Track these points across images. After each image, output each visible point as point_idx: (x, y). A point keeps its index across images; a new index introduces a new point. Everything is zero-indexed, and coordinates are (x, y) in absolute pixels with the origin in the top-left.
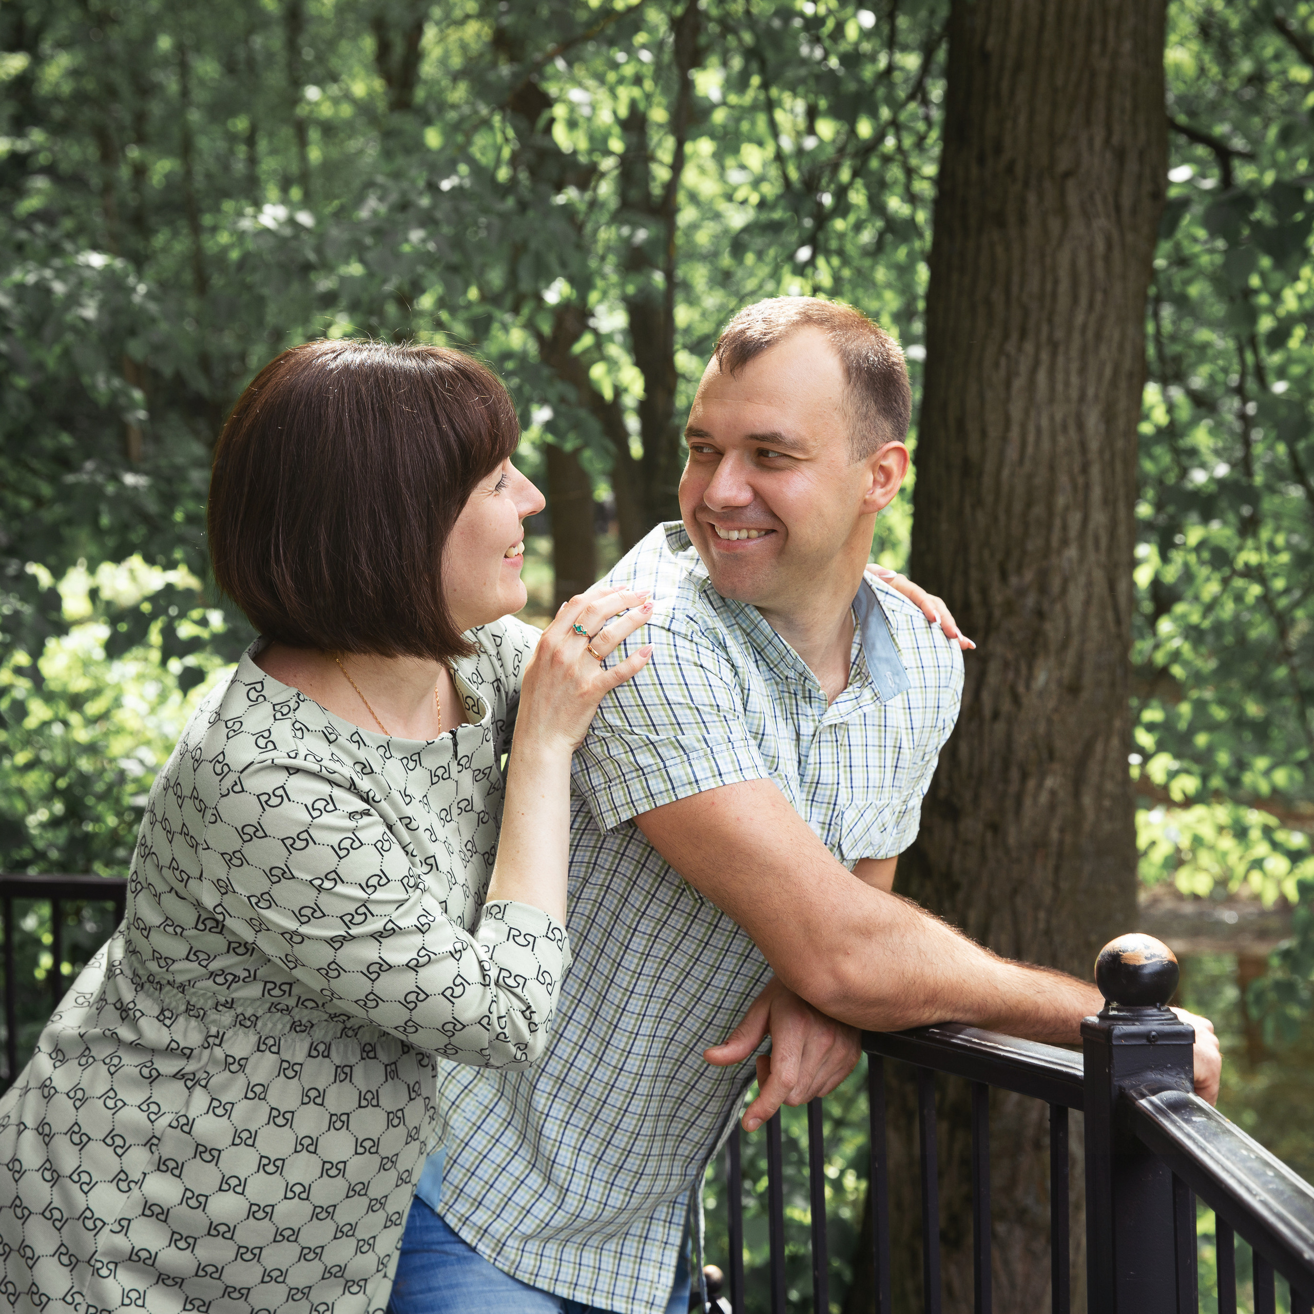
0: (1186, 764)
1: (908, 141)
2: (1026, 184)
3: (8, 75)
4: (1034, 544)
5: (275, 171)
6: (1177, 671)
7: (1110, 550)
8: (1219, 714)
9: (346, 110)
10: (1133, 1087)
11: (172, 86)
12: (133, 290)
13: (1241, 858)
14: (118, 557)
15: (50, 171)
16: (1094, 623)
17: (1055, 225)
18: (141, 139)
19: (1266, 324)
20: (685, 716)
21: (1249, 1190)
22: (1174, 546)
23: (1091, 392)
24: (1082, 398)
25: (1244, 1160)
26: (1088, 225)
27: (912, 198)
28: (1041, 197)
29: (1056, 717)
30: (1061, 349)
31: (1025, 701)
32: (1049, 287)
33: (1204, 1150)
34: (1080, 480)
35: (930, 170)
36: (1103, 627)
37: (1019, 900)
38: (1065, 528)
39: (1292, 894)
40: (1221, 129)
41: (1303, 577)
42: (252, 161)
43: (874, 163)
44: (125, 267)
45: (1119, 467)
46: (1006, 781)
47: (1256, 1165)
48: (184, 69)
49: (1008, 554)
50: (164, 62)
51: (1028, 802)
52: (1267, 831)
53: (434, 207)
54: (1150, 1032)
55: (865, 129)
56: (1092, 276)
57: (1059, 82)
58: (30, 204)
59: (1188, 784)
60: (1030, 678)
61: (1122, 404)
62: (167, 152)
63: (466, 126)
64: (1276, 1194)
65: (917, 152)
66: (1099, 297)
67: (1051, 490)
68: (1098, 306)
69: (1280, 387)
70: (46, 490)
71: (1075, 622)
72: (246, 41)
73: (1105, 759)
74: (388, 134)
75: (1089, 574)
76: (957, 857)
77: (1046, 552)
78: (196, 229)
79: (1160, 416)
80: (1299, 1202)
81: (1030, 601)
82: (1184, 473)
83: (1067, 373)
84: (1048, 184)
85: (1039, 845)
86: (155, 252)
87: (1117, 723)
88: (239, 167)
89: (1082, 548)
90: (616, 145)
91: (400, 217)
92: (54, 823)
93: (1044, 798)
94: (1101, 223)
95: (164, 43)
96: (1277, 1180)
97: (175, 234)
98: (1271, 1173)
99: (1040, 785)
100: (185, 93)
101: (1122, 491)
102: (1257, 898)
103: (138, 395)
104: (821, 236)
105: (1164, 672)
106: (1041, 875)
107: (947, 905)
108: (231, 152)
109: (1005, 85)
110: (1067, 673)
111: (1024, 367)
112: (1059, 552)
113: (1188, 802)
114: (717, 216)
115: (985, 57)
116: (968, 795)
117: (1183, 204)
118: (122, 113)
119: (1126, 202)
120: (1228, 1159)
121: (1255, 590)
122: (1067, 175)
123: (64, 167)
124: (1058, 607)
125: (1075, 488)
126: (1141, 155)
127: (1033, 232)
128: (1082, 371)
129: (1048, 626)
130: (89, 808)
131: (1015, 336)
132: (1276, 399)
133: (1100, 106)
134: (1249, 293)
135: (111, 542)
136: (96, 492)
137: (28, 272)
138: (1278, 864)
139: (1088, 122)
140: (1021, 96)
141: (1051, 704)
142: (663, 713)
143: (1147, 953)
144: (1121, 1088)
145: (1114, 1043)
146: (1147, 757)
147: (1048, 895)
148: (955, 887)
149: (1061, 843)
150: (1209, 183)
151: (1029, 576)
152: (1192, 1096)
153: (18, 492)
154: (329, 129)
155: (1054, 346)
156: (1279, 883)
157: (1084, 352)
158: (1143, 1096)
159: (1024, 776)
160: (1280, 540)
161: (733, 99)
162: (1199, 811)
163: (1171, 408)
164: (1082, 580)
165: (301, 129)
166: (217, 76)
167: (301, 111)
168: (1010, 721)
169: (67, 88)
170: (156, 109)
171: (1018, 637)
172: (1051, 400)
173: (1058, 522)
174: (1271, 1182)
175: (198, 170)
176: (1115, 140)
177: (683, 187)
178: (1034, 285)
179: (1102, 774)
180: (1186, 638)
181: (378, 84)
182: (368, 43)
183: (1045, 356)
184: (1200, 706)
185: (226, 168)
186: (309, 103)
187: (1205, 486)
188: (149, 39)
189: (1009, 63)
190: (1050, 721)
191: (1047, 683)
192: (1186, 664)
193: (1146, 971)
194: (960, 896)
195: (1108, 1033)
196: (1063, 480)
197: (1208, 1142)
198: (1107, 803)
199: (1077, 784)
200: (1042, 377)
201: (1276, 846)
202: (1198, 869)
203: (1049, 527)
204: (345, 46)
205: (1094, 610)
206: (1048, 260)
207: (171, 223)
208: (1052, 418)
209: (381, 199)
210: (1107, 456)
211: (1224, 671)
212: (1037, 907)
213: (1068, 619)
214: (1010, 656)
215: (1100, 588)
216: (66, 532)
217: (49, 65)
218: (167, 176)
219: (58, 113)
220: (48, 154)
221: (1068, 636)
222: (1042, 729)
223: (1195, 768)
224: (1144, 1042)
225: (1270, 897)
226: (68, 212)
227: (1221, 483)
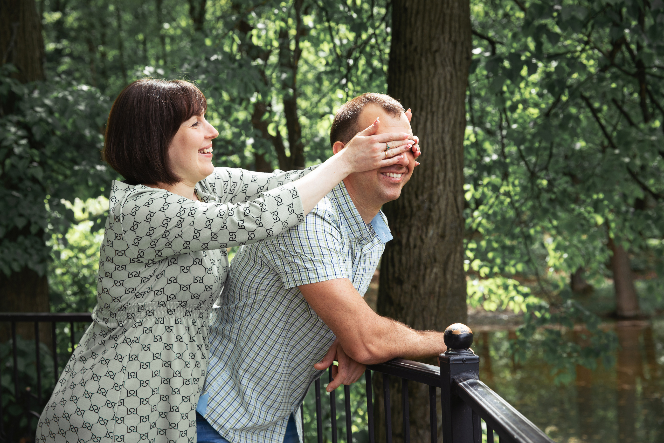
0: (485, 263)
1: (380, 41)
2: (421, 55)
3: (54, 20)
4: (427, 185)
5: (153, 54)
6: (481, 230)
7: (454, 186)
8: (495, 245)
9: (179, 32)
10: (458, 379)
11: (115, 24)
12: (99, 99)
13: (506, 297)
14: (95, 195)
15: (70, 55)
16: (449, 212)
17: (432, 69)
18: (104, 43)
19: (509, 103)
20: (325, 252)
21: (496, 414)
22: (479, 185)
23: (446, 129)
24: (443, 131)
25: (495, 403)
26: (444, 69)
27: (381, 60)
28: (426, 60)
29: (436, 247)
30: (435, 114)
31: (425, 241)
32: (430, 92)
33: (481, 400)
34: (443, 161)
35: (387, 51)
36: (453, 214)
37: (425, 313)
38: (438, 178)
39: (524, 309)
40: (491, 34)
41: (525, 195)
42: (145, 51)
43: (368, 49)
44: (96, 90)
45: (457, 156)
46: (419, 270)
47: (499, 405)
48: (119, 18)
49: (418, 188)
50: (111, 15)
51: (427, 277)
52: (515, 287)
53: (207, 67)
54: (463, 359)
55: (364, 36)
56: (446, 88)
57: (432, 18)
58: (63, 68)
59: (485, 271)
60: (427, 233)
61: (458, 134)
62: (113, 48)
63: (219, 37)
64: (506, 415)
65: (383, 44)
66: (448, 95)
67: (433, 165)
68: (448, 98)
69: (514, 126)
70: (68, 172)
71: (443, 212)
72: (141, 7)
73: (454, 261)
74: (193, 41)
75: (447, 195)
76: (402, 298)
77: (432, 187)
78: (125, 76)
79: (473, 139)
80: (514, 417)
81: (426, 205)
82: (482, 157)
83: (438, 123)
84: (429, 55)
85: (432, 293)
86: (110, 85)
87: (459, 248)
88: (140, 53)
89: (444, 185)
90: (276, 44)
91: (196, 71)
92: (74, 294)
93: (433, 276)
94: (448, 68)
95: (112, 8)
96: (506, 410)
97: (117, 77)
98: (504, 408)
99: (431, 271)
100: (120, 26)
101: (458, 165)
102: (513, 311)
103: (101, 137)
104: (349, 75)
105: (477, 231)
106: (433, 304)
107: (399, 315)
108: (137, 47)
109: (413, 19)
110: (440, 230)
111: (422, 121)
112: (436, 187)
113: (487, 277)
114: (315, 68)
115: (406, 9)
116: (406, 276)
117: (478, 61)
118: (96, 34)
119: (457, 61)
120: (490, 403)
121: (508, 200)
122: (436, 51)
123: (76, 54)
124: (436, 207)
125: (441, 164)
126: (462, 43)
127: (424, 72)
128: (443, 122)
129: (433, 214)
130: (87, 288)
131: (418, 110)
132: (514, 131)
133: (447, 26)
134: (502, 93)
135: (93, 191)
136: (86, 173)
137: (59, 93)
138: (519, 299)
139: (443, 32)
140: (419, 23)
141: (435, 242)
142: (317, 250)
143: (462, 330)
144: (453, 379)
145: (451, 363)
146: (471, 261)
147: (435, 310)
148: (402, 309)
149: (439, 292)
150: (487, 54)
151: (426, 196)
152: (478, 381)
153: (58, 173)
154: (173, 39)
155: (433, 113)
156: (520, 305)
157: (443, 115)
158: (461, 382)
159: (426, 268)
160: (517, 182)
161: (318, 26)
162: (490, 281)
163: (476, 134)
164: (445, 197)
165: (163, 39)
166: (131, 20)
167: (162, 32)
168: (420, 248)
169: (76, 25)
170: (109, 32)
171: (422, 218)
172: (432, 132)
173: (435, 177)
174: (504, 411)
175: (125, 54)
176: (453, 39)
177: (302, 58)
178: (425, 91)
179: (454, 267)
180: (483, 218)
181: (191, 22)
182: (187, 7)
183: (429, 117)
184: (489, 242)
185: (135, 53)
186: (165, 29)
187: (489, 163)
188: (105, 6)
189: (414, 12)
190: (434, 248)
191: (433, 234)
192: (484, 227)
193: (461, 337)
194: (404, 312)
195: (448, 359)
196: (437, 161)
197: (483, 397)
198: (455, 277)
199: (445, 270)
200: (429, 124)
201: (518, 292)
202: (491, 301)
203: (432, 178)
204: (178, 8)
205: (449, 208)
206: (430, 82)
207: (116, 74)
208: (433, 139)
209: (189, 64)
210: (453, 152)
211: (497, 229)
212: (431, 315)
213: (440, 211)
214: (420, 225)
215: (451, 200)
216: (76, 187)
217: (69, 16)
218: (114, 57)
219: (73, 34)
220: (69, 49)
221: (440, 218)
222: (431, 251)
223: (489, 264)
224: (461, 362)
225: (517, 311)
226: (77, 70)
227: (494, 162)
